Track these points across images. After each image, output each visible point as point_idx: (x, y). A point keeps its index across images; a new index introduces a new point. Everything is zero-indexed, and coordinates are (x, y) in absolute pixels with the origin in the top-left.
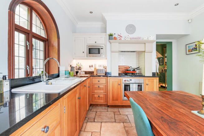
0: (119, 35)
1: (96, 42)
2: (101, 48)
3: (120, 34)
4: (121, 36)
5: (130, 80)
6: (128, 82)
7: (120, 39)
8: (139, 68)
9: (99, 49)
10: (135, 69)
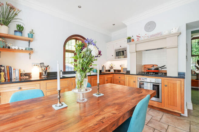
0: (137, 36)
1: (120, 46)
2: (125, 51)
3: (139, 34)
4: (139, 37)
5: (145, 79)
6: (143, 81)
7: (138, 39)
8: (164, 66)
9: (123, 52)
10: (159, 68)
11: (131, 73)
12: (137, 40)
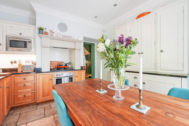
0: (51, 31)
1: (20, 34)
2: (29, 42)
3: (52, 30)
4: (53, 32)
5: (62, 74)
6: (60, 76)
8: (70, 63)
9: (25, 42)
10: (67, 64)
11: (42, 71)
12: (51, 35)
